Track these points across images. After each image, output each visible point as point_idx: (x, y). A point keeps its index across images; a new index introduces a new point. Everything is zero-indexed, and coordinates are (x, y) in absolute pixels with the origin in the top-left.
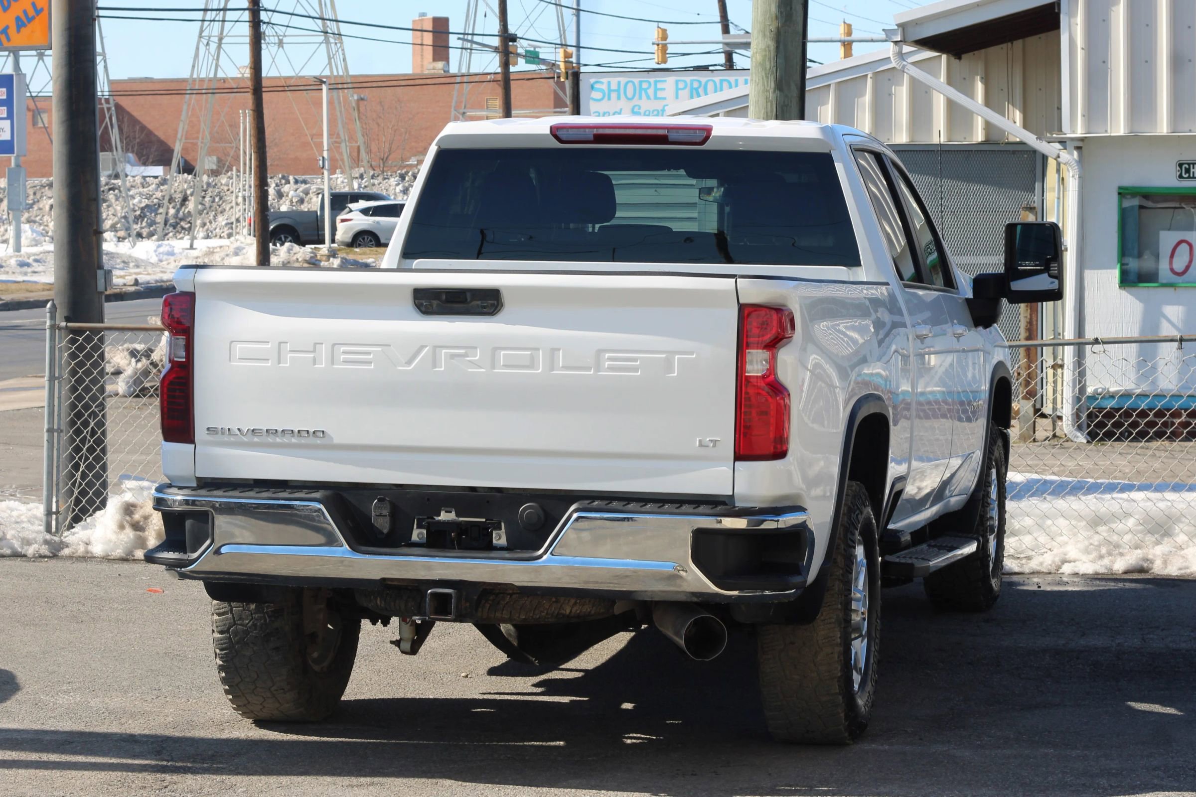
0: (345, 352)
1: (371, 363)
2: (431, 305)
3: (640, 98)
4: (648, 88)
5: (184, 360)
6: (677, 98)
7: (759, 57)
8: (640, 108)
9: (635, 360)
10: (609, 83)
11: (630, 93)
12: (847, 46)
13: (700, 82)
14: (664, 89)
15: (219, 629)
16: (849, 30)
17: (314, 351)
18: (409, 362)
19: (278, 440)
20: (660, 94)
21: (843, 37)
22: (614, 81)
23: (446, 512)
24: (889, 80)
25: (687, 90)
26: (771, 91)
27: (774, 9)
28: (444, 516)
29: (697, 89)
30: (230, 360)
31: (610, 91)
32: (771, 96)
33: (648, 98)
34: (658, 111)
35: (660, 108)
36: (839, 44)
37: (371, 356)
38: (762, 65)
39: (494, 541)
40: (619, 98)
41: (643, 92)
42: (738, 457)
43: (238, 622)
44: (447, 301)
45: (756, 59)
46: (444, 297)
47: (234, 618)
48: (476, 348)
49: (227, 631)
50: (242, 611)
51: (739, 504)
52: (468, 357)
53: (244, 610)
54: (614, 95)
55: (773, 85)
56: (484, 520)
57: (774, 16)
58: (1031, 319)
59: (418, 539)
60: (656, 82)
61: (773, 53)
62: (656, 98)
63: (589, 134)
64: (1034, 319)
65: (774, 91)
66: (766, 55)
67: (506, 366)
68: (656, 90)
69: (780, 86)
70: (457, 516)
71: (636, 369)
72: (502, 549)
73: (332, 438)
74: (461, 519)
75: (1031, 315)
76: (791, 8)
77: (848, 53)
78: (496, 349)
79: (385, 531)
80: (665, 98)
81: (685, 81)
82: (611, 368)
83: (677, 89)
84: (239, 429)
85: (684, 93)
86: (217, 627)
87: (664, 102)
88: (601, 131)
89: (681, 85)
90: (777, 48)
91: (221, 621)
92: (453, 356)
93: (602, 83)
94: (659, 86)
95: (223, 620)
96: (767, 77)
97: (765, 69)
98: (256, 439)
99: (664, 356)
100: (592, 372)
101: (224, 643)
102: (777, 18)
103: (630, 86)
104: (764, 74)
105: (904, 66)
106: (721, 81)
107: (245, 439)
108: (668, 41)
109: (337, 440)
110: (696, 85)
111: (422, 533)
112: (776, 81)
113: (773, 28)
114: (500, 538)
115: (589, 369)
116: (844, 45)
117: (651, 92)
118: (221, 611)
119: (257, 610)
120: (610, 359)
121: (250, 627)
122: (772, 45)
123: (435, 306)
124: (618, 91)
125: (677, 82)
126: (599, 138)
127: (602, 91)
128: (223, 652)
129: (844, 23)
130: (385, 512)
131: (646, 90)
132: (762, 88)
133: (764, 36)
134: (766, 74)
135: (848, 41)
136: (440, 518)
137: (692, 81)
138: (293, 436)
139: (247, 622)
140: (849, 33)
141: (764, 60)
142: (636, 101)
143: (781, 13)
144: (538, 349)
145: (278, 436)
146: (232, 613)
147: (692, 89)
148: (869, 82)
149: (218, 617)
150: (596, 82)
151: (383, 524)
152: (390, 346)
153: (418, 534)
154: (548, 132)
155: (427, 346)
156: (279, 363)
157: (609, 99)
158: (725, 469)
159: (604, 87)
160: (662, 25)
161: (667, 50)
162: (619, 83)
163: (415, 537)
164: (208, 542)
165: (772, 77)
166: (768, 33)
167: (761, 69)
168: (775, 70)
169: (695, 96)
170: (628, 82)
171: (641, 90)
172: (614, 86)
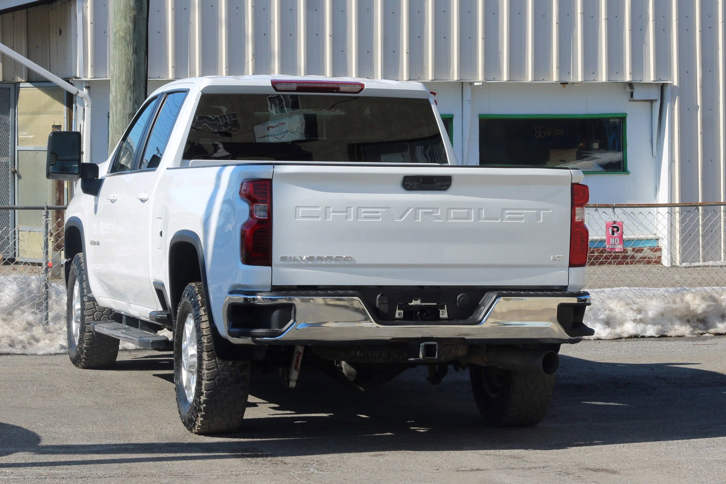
0: (365, 212)
1: (380, 218)
2: (414, 185)
5: (267, 218)
7: (122, 33)
9: (521, 214)
15: (209, 378)
17: (346, 212)
18: (401, 217)
19: (323, 263)
23: (415, 300)
26: (131, 54)
27: (132, 3)
28: (414, 303)
30: (296, 218)
32: (131, 57)
37: (380, 214)
38: (124, 38)
39: (441, 316)
42: (571, 265)
43: (221, 373)
44: (423, 183)
45: (119, 34)
46: (421, 181)
47: (218, 371)
48: (438, 208)
49: (214, 379)
50: (224, 367)
51: (569, 290)
52: (434, 214)
53: (225, 366)
55: (132, 51)
56: (436, 304)
57: (132, 7)
59: (398, 316)
61: (131, 31)
63: (294, 87)
65: (133, 55)
66: (127, 32)
67: (454, 218)
69: (136, 51)
70: (422, 302)
71: (521, 219)
72: (445, 319)
73: (355, 261)
74: (423, 304)
76: (142, 3)
78: (449, 209)
79: (386, 312)
82: (509, 219)
84: (300, 257)
86: (207, 377)
88: (301, 85)
90: (135, 28)
91: (210, 373)
92: (426, 213)
95: (212, 372)
96: (128, 46)
97: (126, 41)
98: (310, 263)
99: (536, 211)
100: (499, 221)
101: (211, 386)
102: (134, 9)
104: (125, 44)
107: (304, 263)
109: (358, 262)
111: (401, 313)
112: (133, 48)
113: (131, 15)
114: (444, 314)
115: (498, 219)
118: (211, 367)
119: (233, 365)
120: (509, 214)
121: (228, 376)
122: (131, 25)
123: (415, 185)
126: (299, 89)
128: (209, 392)
130: (385, 302)
132: (124, 53)
133: (126, 20)
134: (127, 44)
136: (411, 304)
138: (332, 260)
139: (227, 373)
141: (126, 35)
143: (137, 6)
144: (471, 209)
145: (323, 260)
146: (217, 368)
149: (207, 371)
151: (384, 308)
152: (390, 208)
153: (399, 313)
154: (271, 85)
155: (411, 208)
156: (326, 219)
158: (564, 272)
163: (397, 316)
164: (292, 321)
165: (131, 46)
166: (128, 18)
167: (123, 41)
168: (133, 42)
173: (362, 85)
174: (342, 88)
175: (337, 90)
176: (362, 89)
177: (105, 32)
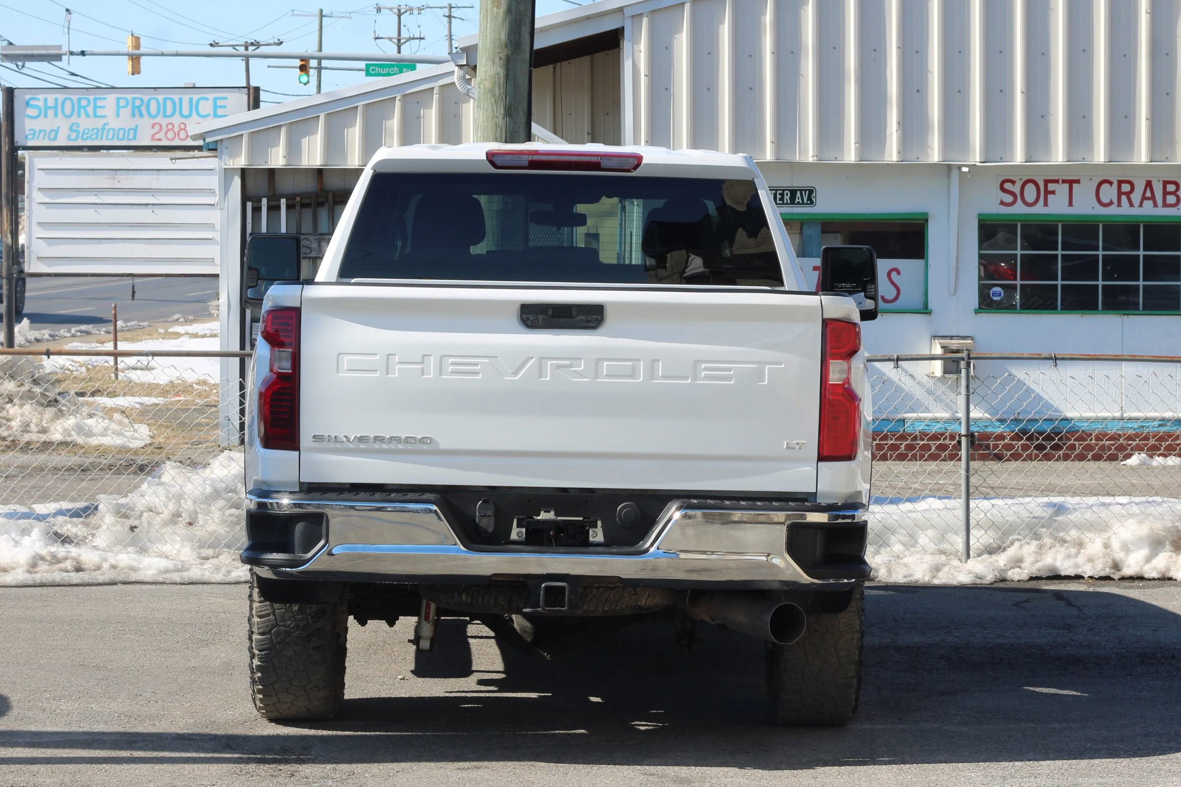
0: (453, 364)
1: (479, 373)
2: (538, 320)
3: (79, 116)
4: (88, 106)
5: (290, 371)
6: (118, 116)
7: (488, 84)
8: (78, 125)
9: (730, 370)
10: (46, 100)
11: (68, 111)
12: (135, 59)
13: (142, 100)
14: (104, 107)
15: (261, 630)
16: (137, 43)
17: (422, 363)
18: (516, 373)
19: (385, 446)
20: (100, 112)
21: (131, 51)
22: (51, 98)
23: (545, 512)
25: (129, 108)
26: (501, 117)
27: (504, 37)
28: (543, 516)
29: (139, 108)
30: (338, 372)
31: (47, 108)
32: (501, 122)
33: (88, 116)
34: (98, 129)
35: (100, 126)
36: (127, 57)
37: (479, 367)
38: (491, 91)
39: (591, 539)
40: (56, 115)
41: (82, 110)
42: (821, 458)
43: (281, 624)
44: (553, 316)
45: (485, 86)
46: (550, 312)
47: (276, 619)
48: (580, 359)
49: (269, 632)
50: (284, 613)
51: (822, 501)
52: (573, 367)
53: (287, 611)
54: (51, 113)
55: (502, 111)
56: (581, 519)
57: (504, 44)
59: (517, 538)
60: (95, 99)
61: (502, 81)
62: (95, 116)
63: (525, 159)
65: (503, 118)
66: (495, 82)
67: (609, 376)
68: (96, 107)
69: (509, 112)
70: (556, 515)
71: (729, 378)
72: (598, 545)
73: (439, 444)
74: (560, 518)
76: (520, 37)
78: (599, 360)
79: (490, 530)
80: (105, 117)
81: (126, 99)
82: (707, 378)
83: (118, 107)
84: (345, 437)
85: (126, 112)
86: (259, 628)
87: (104, 121)
88: (536, 158)
89: (122, 103)
90: (507, 76)
91: (262, 623)
92: (558, 367)
93: (38, 100)
94: (99, 103)
95: (265, 622)
96: (497, 104)
97: (494, 95)
98: (362, 446)
99: (755, 366)
100: (689, 381)
101: (265, 644)
102: (506, 46)
104: (493, 101)
105: (469, 90)
106: (165, 100)
107: (351, 446)
109: (443, 446)
110: (138, 103)
111: (521, 532)
112: (505, 108)
113: (502, 56)
114: (597, 535)
115: (687, 378)
116: (132, 59)
117: (90, 109)
118: (264, 613)
119: (300, 611)
120: (706, 369)
121: (292, 628)
122: (502, 72)
123: (540, 320)
124: (55, 108)
125: (118, 99)
126: (533, 165)
127: (38, 108)
128: (263, 653)
129: (132, 35)
130: (489, 513)
131: (85, 107)
132: (491, 114)
133: (494, 63)
134: (495, 100)
135: (136, 55)
136: (539, 518)
137: (134, 99)
138: (400, 443)
139: (290, 623)
140: (137, 46)
141: (493, 87)
142: (74, 119)
143: (511, 41)
144: (639, 360)
145: (384, 443)
146: (274, 614)
147: (134, 107)
149: (259, 620)
150: (32, 99)
151: (487, 523)
152: (497, 357)
153: (516, 533)
154: (485, 158)
155: (533, 358)
156: (387, 374)
157: (46, 116)
158: (809, 469)
159: (40, 104)
162: (56, 100)
163: (514, 536)
164: (322, 543)
165: (502, 103)
166: (497, 61)
167: (489, 96)
168: (504, 96)
169: (137, 114)
170: (66, 99)
171: (80, 107)
172: (51, 103)
173: (639, 158)
174: (605, 163)
175: (596, 166)
176: (638, 165)
177: (667, 89)
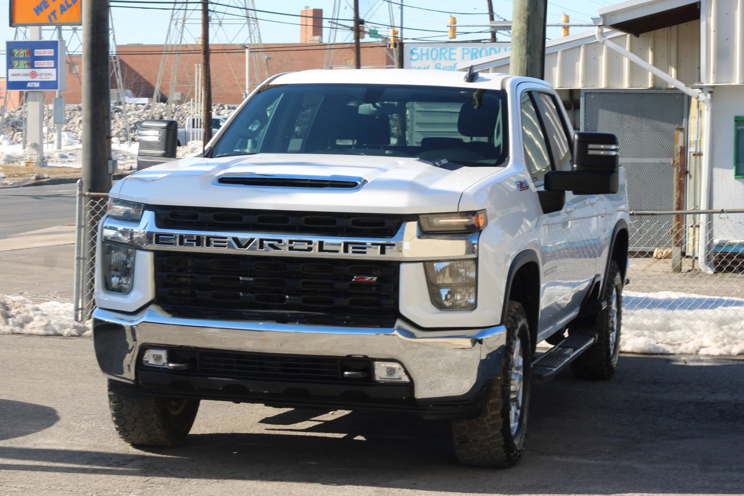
3: (441, 59)
4: (446, 53)
6: (463, 59)
7: (517, 34)
8: (440, 65)
10: (422, 49)
11: (434, 57)
12: (566, 28)
13: (477, 49)
14: (455, 54)
16: (567, 19)
20: (453, 57)
21: (563, 23)
22: (425, 49)
24: (594, 49)
25: (469, 55)
26: (524, 54)
27: (526, 4)
29: (475, 54)
31: (422, 54)
32: (524, 58)
33: (446, 59)
34: (451, 67)
35: (453, 65)
36: (561, 28)
38: (518, 38)
40: (428, 59)
41: (443, 56)
45: (515, 35)
54: (424, 57)
55: (525, 51)
57: (526, 8)
58: (680, 197)
60: (450, 49)
61: (525, 32)
62: (450, 59)
64: (682, 197)
65: (526, 55)
66: (521, 33)
68: (450, 54)
69: (529, 52)
75: (680, 194)
76: (537, 4)
77: (567, 34)
80: (455, 59)
81: (468, 49)
83: (464, 54)
87: (455, 62)
89: (466, 51)
90: (528, 28)
93: (418, 50)
94: (453, 51)
96: (522, 46)
97: (520, 41)
102: (528, 10)
103: (434, 52)
104: (519, 44)
105: (604, 41)
106: (490, 49)
108: (457, 24)
110: (475, 51)
112: (527, 48)
113: (526, 16)
116: (565, 28)
117: (447, 55)
122: (524, 26)
124: (427, 54)
125: (463, 49)
127: (417, 54)
129: (565, 15)
131: (444, 54)
132: (518, 53)
133: (520, 20)
134: (521, 44)
135: (567, 26)
137: (472, 49)
140: (567, 20)
141: (520, 36)
142: (437, 61)
143: (531, 7)
147: (472, 54)
148: (582, 50)
150: (414, 49)
157: (422, 59)
159: (419, 52)
160: (454, 15)
161: (455, 30)
162: (428, 50)
165: (525, 46)
166: (522, 19)
167: (517, 41)
168: (526, 41)
169: (474, 58)
170: (433, 50)
171: (441, 54)
172: (424, 51)
